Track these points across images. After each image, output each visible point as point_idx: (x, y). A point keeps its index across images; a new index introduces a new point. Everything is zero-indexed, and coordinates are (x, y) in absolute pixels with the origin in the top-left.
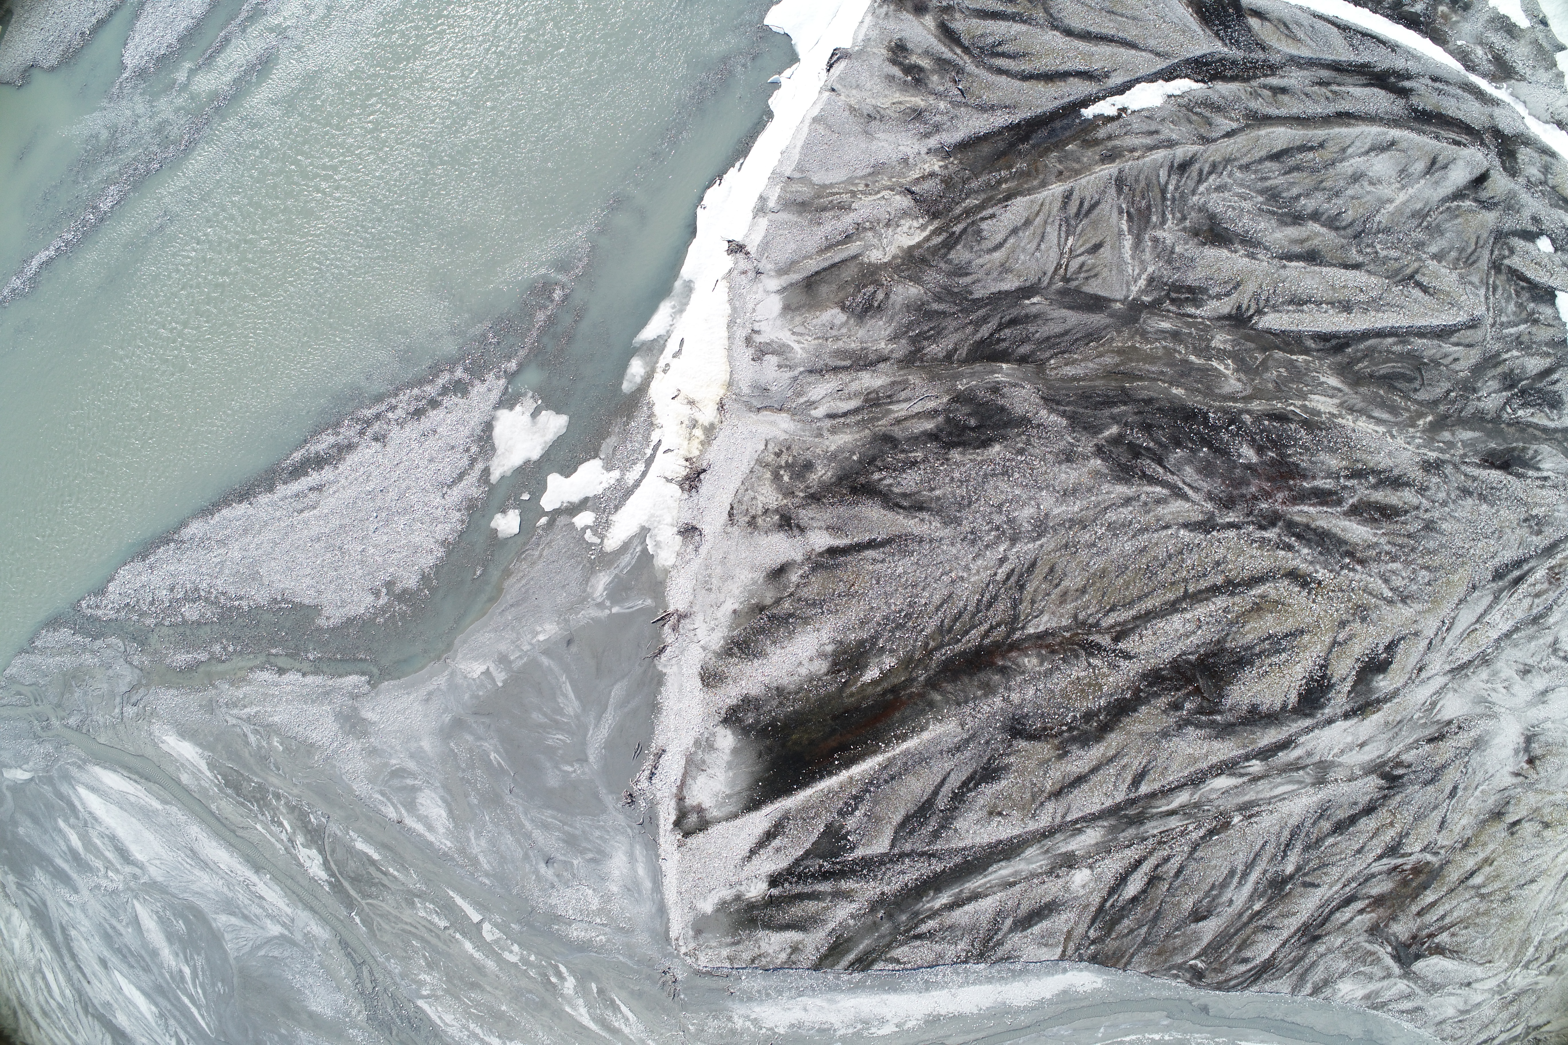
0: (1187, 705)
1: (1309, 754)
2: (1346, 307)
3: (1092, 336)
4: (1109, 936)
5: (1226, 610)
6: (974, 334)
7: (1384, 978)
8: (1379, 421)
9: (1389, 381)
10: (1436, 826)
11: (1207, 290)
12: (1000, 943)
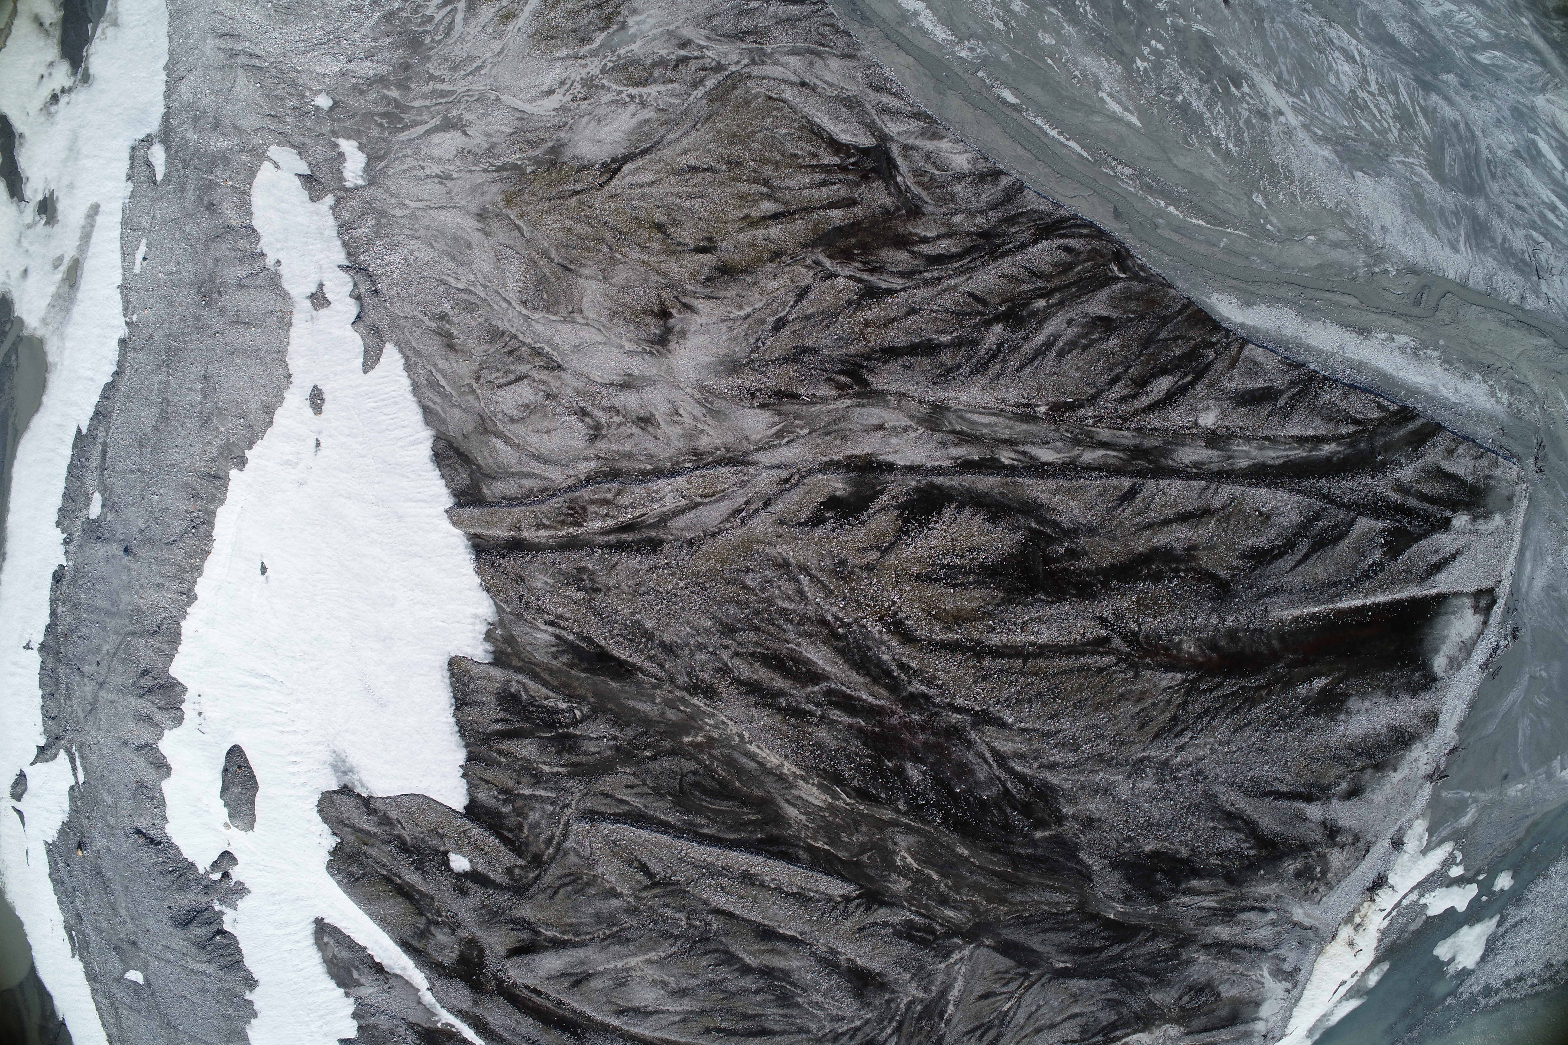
0: (1061, 550)
1: (944, 444)
2: (747, 878)
3: (1024, 922)
4: (1196, 344)
5: (991, 629)
6: (1126, 950)
7: (912, 148)
8: (752, 756)
9: (724, 791)
10: (811, 296)
11: (894, 934)
12: (1293, 384)
